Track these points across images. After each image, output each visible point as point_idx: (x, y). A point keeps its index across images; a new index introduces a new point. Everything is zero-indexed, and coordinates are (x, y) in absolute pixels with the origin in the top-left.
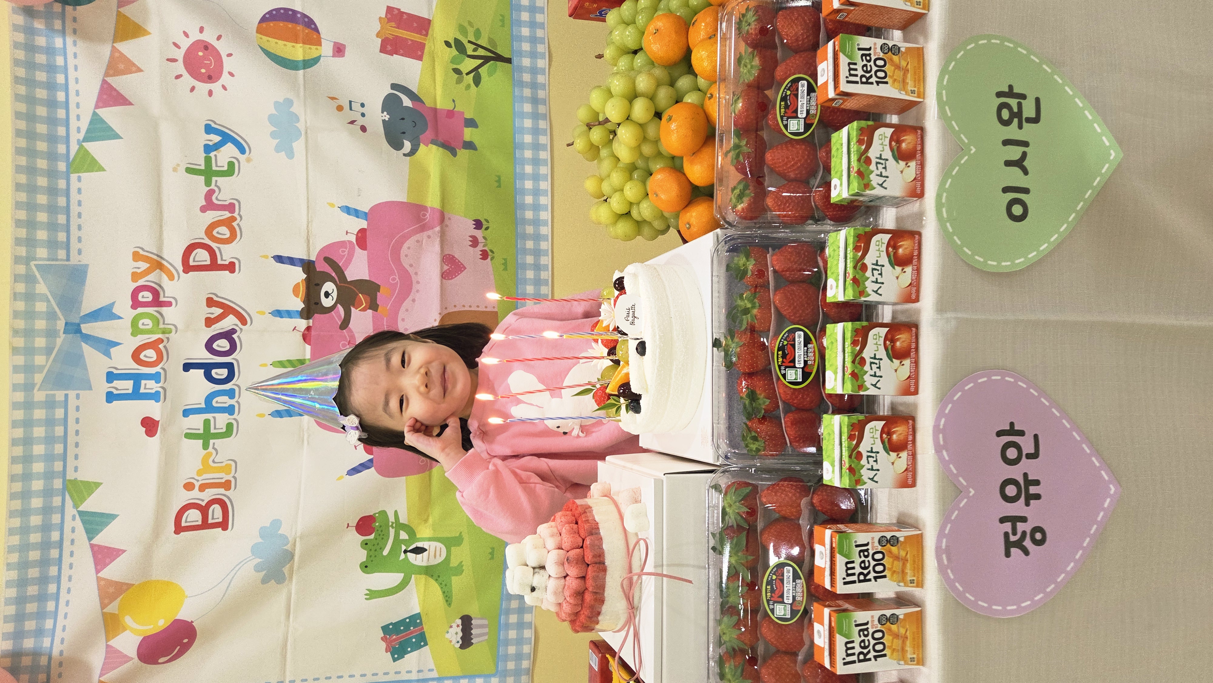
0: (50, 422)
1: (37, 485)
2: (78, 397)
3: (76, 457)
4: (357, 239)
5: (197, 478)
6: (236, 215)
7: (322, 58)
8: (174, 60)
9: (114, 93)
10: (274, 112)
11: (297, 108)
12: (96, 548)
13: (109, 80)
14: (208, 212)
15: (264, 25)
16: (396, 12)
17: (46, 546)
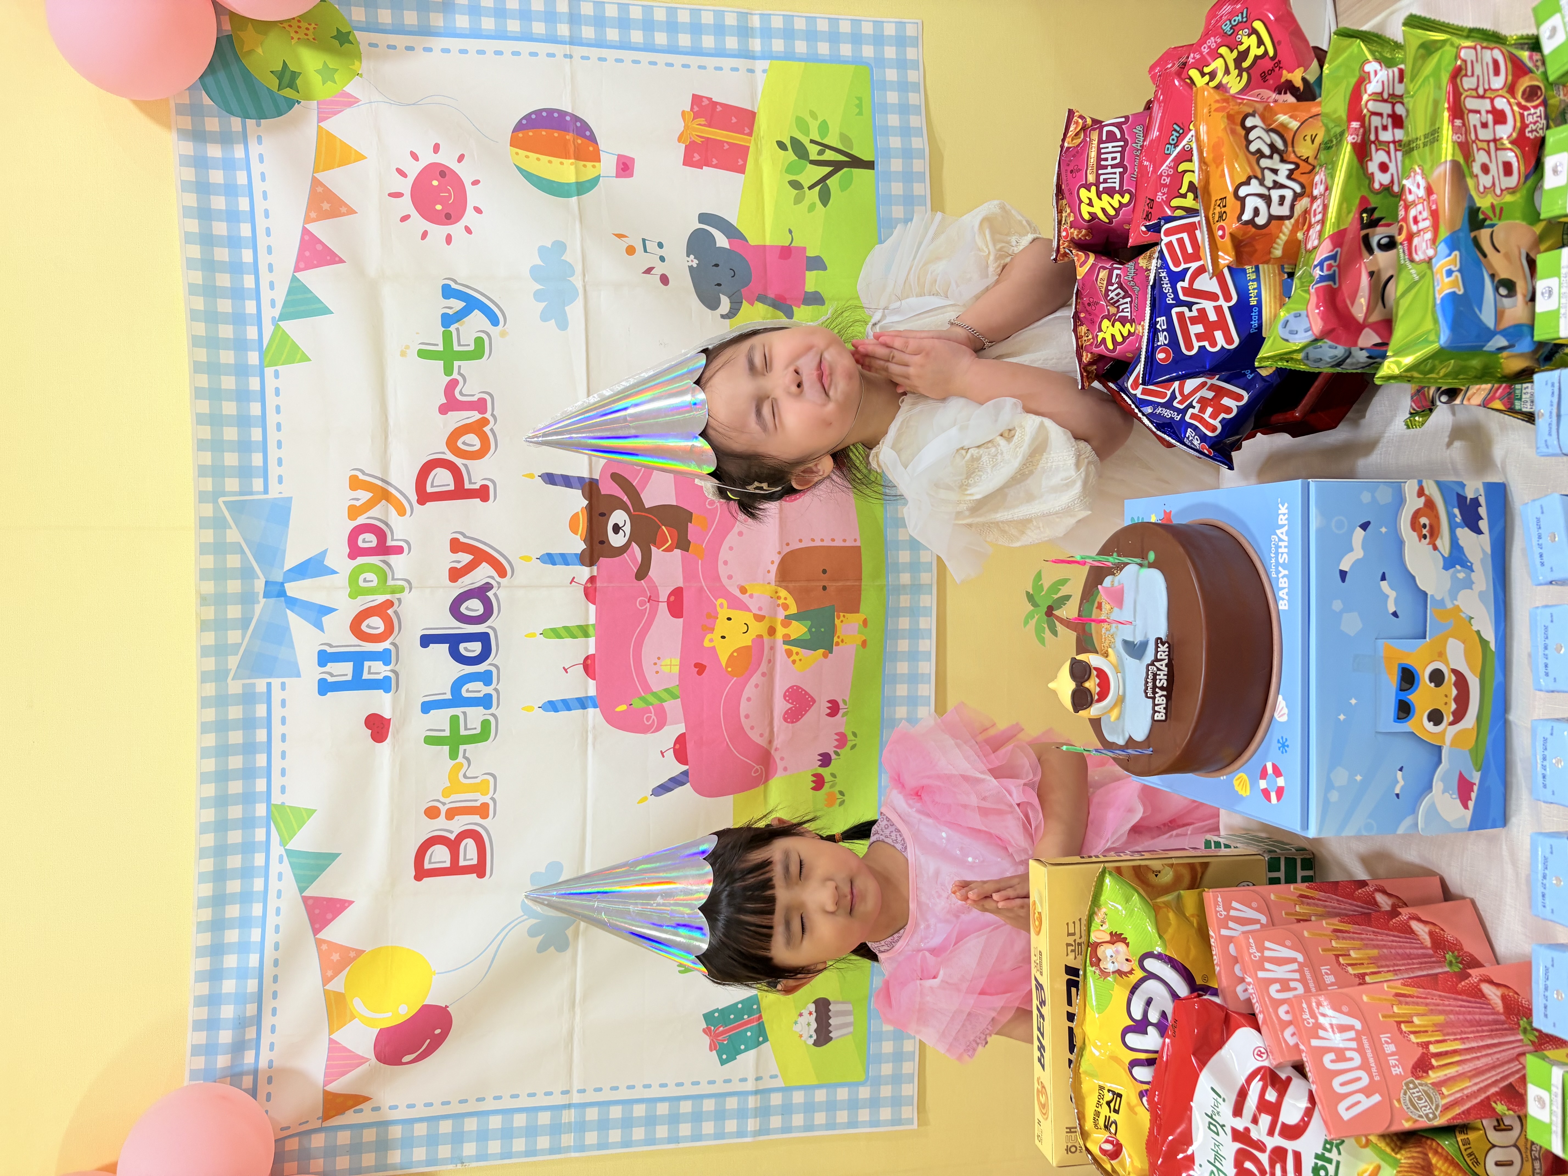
0: (248, 723)
1: (235, 811)
2: (283, 686)
3: (284, 772)
5: (442, 798)
6: (488, 415)
7: (602, 179)
8: (398, 195)
9: (319, 248)
10: (539, 261)
11: (572, 255)
12: (310, 902)
13: (312, 227)
14: (449, 413)
15: (522, 132)
16: (706, 102)
17: (246, 898)
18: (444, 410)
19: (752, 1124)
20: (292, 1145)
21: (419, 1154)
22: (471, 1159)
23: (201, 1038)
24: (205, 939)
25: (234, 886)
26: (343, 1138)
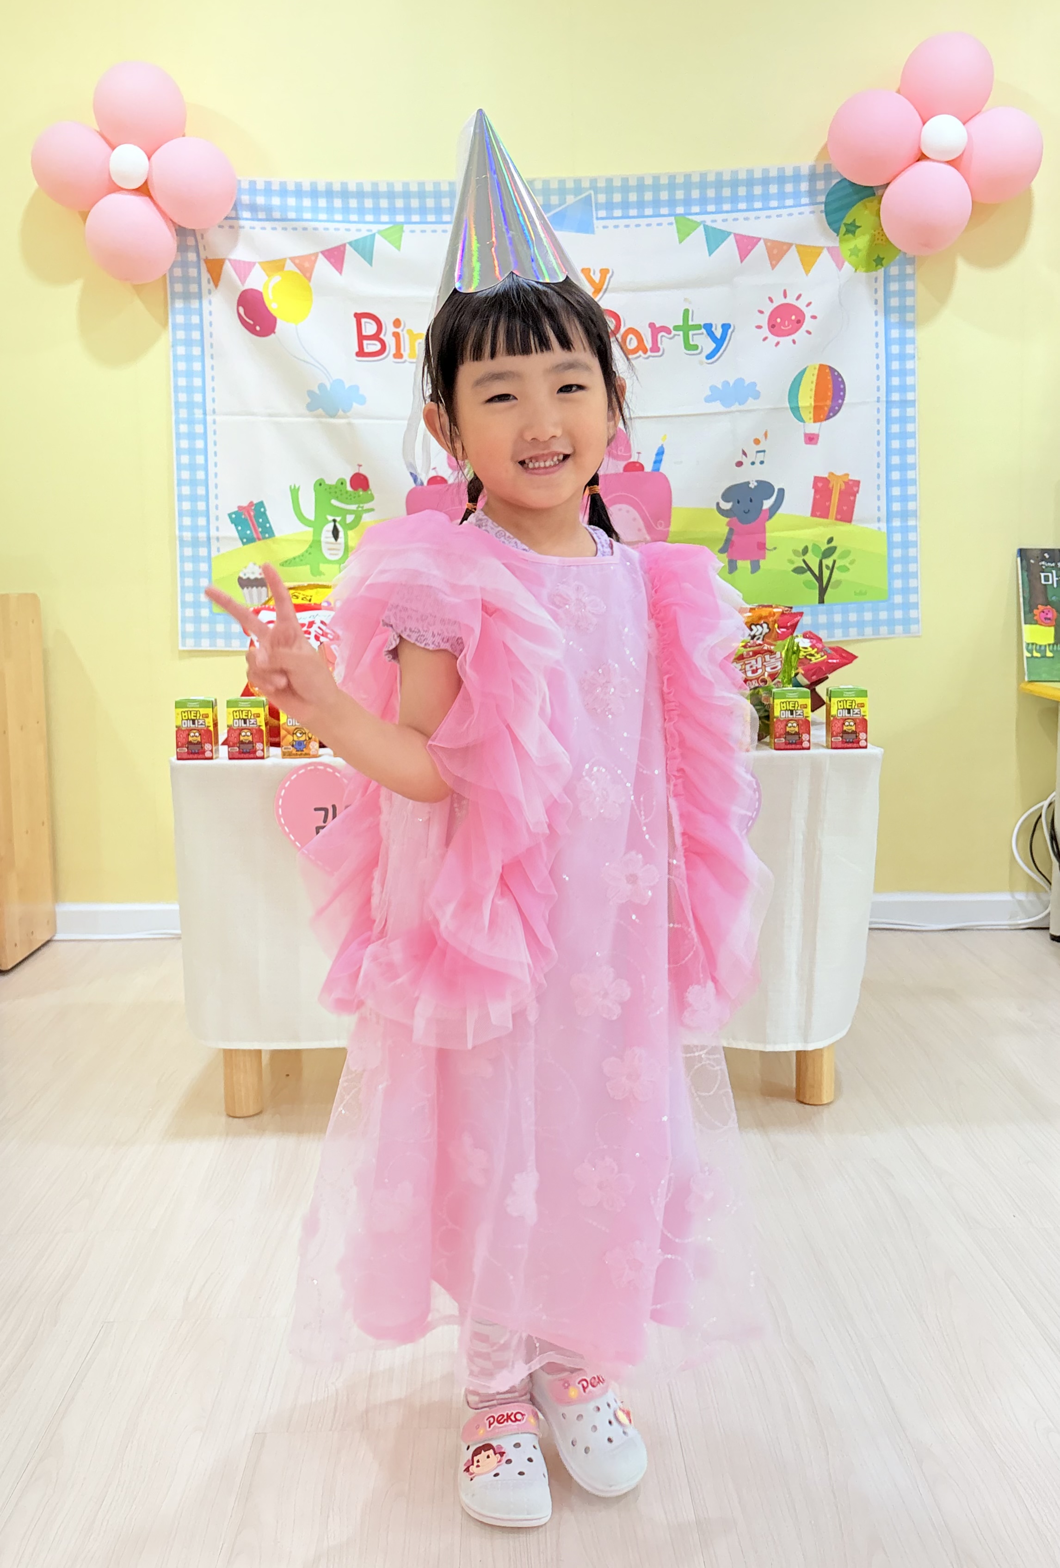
1: (400, 203)
3: (423, 232)
4: (634, 463)
5: (405, 330)
6: (649, 353)
7: (802, 423)
8: (785, 296)
9: (750, 247)
10: (747, 383)
11: (753, 403)
12: (342, 248)
13: (761, 243)
14: (649, 330)
15: (828, 371)
16: (855, 489)
17: (346, 210)
18: (652, 325)
19: (187, 535)
20: (191, 241)
21: (180, 319)
22: (175, 351)
23: (260, 186)
24: (321, 187)
25: (353, 203)
26: (193, 272)
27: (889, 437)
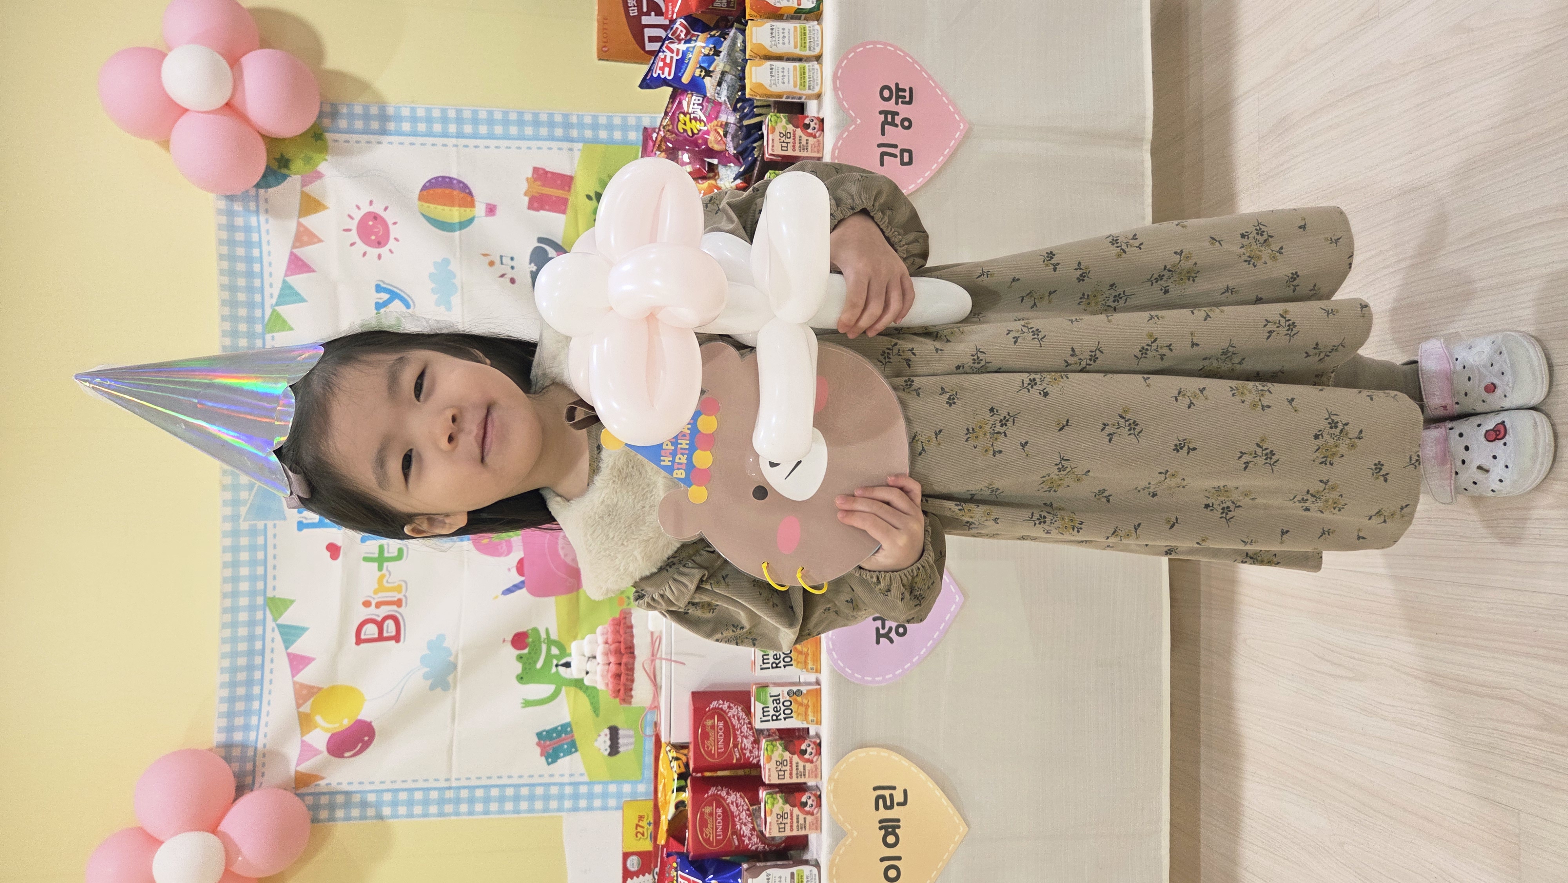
0: (253, 548)
1: (244, 601)
2: (275, 526)
3: (274, 578)
5: (373, 596)
7: (476, 219)
9: (300, 263)
10: (434, 271)
11: (454, 267)
12: (292, 657)
13: (296, 251)
15: (425, 193)
16: (541, 172)
17: (251, 654)
19: (567, 805)
22: (388, 818)
24: (226, 678)
25: (243, 647)
27: (491, 136)
